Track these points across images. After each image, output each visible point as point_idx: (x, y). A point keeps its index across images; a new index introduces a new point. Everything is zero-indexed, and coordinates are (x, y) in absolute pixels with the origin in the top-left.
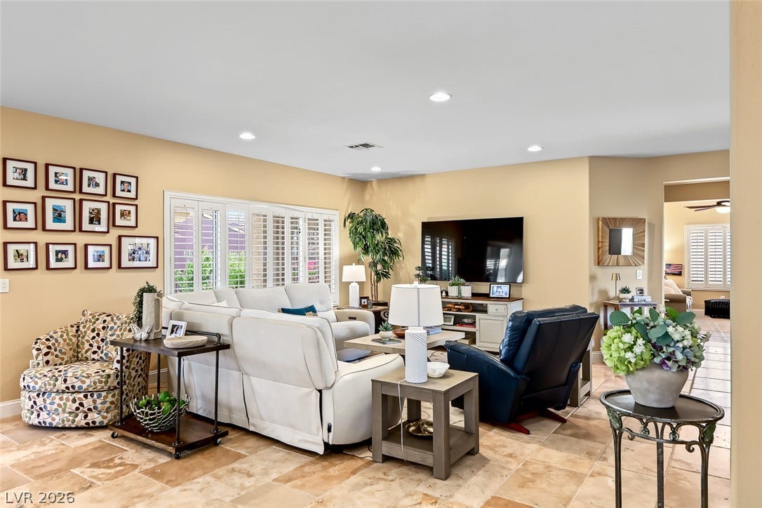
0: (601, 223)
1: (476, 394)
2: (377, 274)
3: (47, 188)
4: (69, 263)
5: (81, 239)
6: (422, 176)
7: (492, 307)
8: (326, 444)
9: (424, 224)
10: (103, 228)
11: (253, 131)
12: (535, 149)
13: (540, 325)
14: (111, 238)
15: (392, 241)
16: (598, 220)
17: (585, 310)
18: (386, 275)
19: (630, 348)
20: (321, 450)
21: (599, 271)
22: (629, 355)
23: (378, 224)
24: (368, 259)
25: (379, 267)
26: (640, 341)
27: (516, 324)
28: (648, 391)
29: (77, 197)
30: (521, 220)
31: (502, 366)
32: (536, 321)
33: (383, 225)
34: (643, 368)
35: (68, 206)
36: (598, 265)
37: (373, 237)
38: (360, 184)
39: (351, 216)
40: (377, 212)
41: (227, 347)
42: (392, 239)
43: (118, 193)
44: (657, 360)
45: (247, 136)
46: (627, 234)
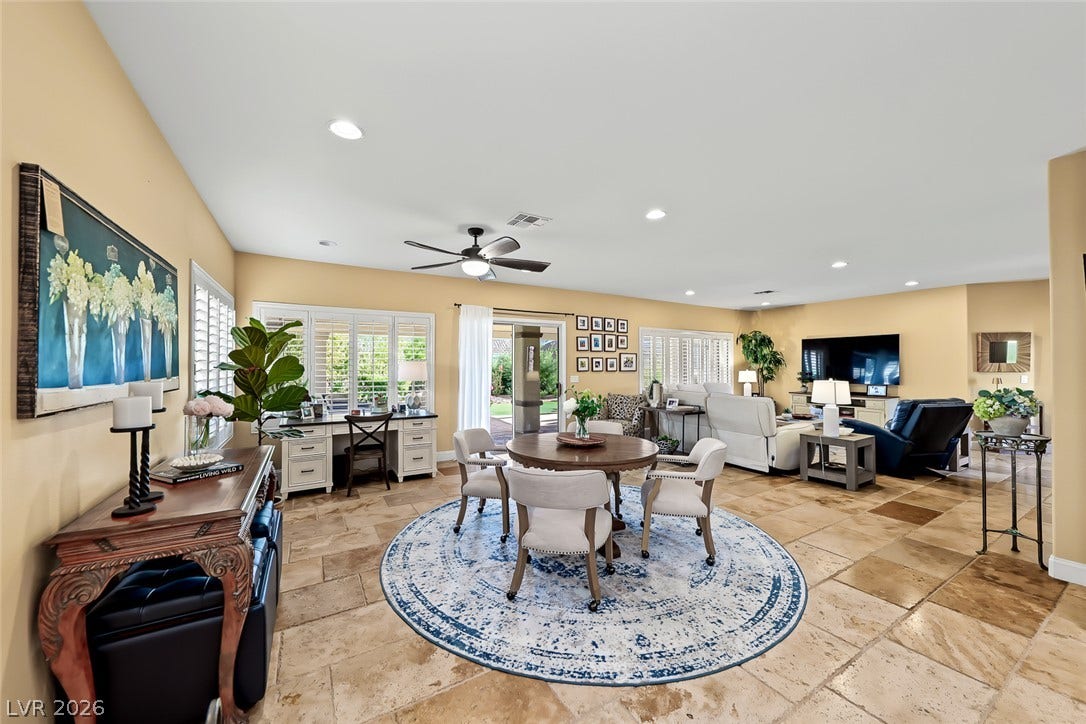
0: (980, 337)
1: (874, 448)
2: (763, 376)
3: (592, 329)
4: (600, 368)
5: (605, 355)
6: (802, 306)
7: (869, 402)
8: (771, 468)
9: (804, 341)
10: (613, 349)
11: (693, 290)
12: (912, 284)
13: (924, 409)
14: (616, 355)
15: (774, 354)
16: (978, 335)
17: (964, 402)
18: (771, 378)
19: (991, 407)
20: (767, 471)
21: (978, 376)
22: (990, 409)
23: (765, 341)
24: (756, 366)
25: (765, 372)
26: (997, 403)
27: (905, 407)
28: (1003, 427)
29: (603, 333)
30: (898, 335)
31: (892, 434)
32: (922, 405)
33: (770, 342)
34: (999, 417)
35: (600, 337)
36: (978, 370)
37: (762, 350)
38: (747, 313)
39: (742, 337)
40: (763, 333)
41: (704, 413)
42: (775, 352)
43: (620, 330)
44: (1008, 413)
45: (690, 293)
46: (1012, 345)
